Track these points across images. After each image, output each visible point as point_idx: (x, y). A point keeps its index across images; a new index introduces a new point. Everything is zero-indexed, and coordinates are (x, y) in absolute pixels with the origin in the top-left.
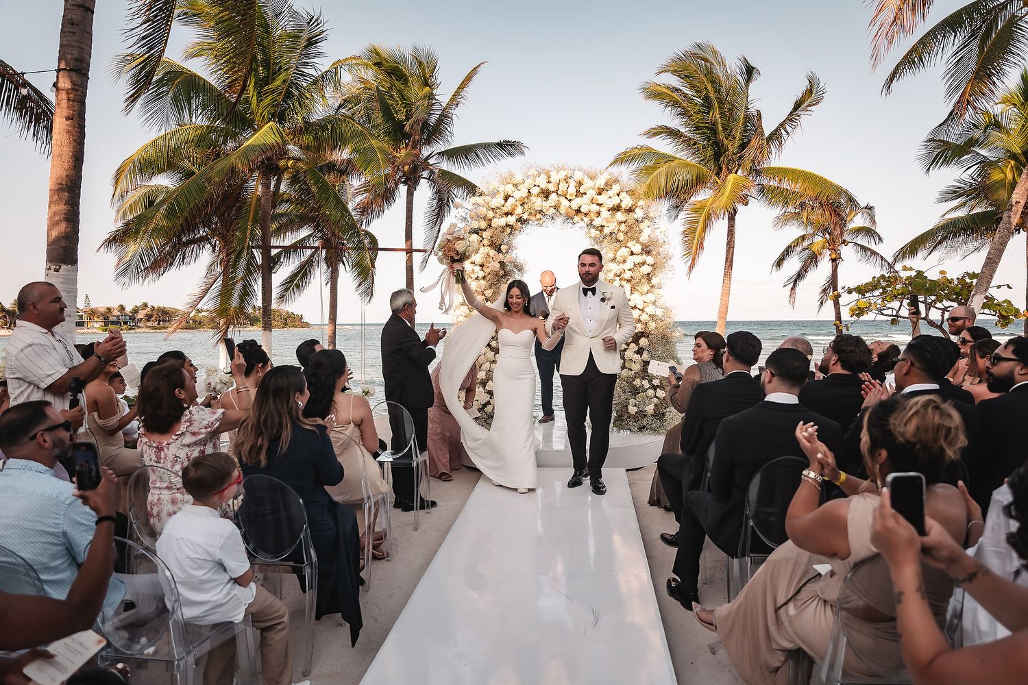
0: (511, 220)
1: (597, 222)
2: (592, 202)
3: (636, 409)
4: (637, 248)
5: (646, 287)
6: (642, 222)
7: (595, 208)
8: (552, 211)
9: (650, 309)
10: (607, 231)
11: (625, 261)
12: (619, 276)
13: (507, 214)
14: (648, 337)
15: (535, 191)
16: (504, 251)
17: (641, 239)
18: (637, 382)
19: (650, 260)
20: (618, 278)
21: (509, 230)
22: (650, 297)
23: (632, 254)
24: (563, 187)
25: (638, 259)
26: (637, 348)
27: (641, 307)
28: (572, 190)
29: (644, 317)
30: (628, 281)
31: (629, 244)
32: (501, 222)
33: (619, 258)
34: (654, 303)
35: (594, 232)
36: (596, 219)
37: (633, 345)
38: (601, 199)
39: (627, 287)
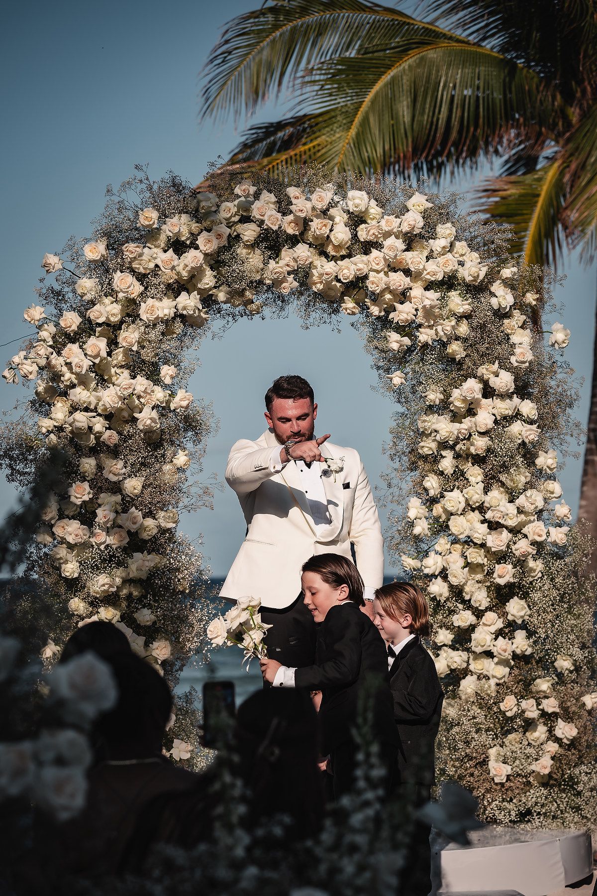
0: (189, 302)
1: (403, 313)
2: (392, 267)
3: (506, 770)
4: (504, 381)
5: (522, 477)
6: (508, 315)
7: (398, 280)
8: (291, 284)
9: (536, 530)
10: (425, 336)
11: (471, 412)
12: (452, 448)
13: (176, 288)
14: (525, 596)
15: (249, 232)
16: (168, 381)
17: (513, 359)
18: (509, 704)
19: (528, 408)
20: (448, 454)
21: (179, 328)
22: (533, 499)
23: (488, 392)
24: (317, 227)
25: (504, 407)
26: (500, 624)
27: (511, 523)
28: (341, 234)
29: (522, 547)
30: (479, 460)
31: (482, 370)
32: (163, 308)
33: (458, 403)
34: (539, 513)
35: (395, 341)
36: (398, 305)
37: (490, 616)
38: (414, 259)
39: (475, 474)
